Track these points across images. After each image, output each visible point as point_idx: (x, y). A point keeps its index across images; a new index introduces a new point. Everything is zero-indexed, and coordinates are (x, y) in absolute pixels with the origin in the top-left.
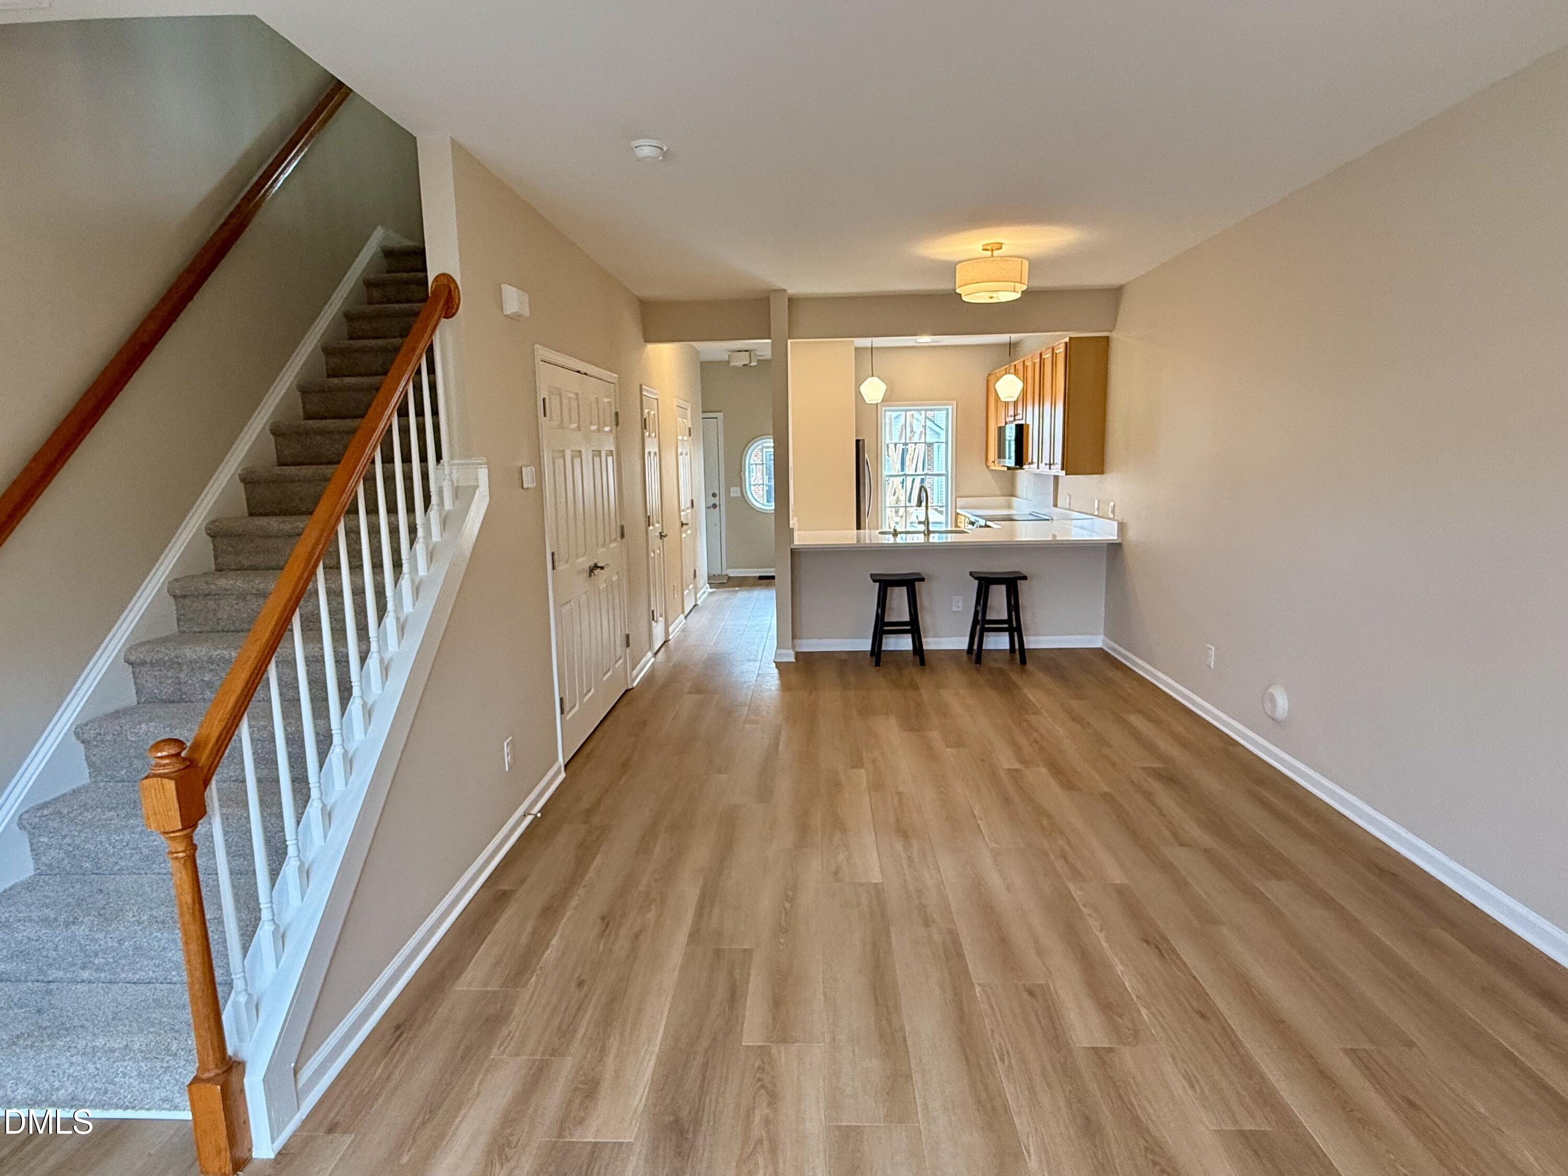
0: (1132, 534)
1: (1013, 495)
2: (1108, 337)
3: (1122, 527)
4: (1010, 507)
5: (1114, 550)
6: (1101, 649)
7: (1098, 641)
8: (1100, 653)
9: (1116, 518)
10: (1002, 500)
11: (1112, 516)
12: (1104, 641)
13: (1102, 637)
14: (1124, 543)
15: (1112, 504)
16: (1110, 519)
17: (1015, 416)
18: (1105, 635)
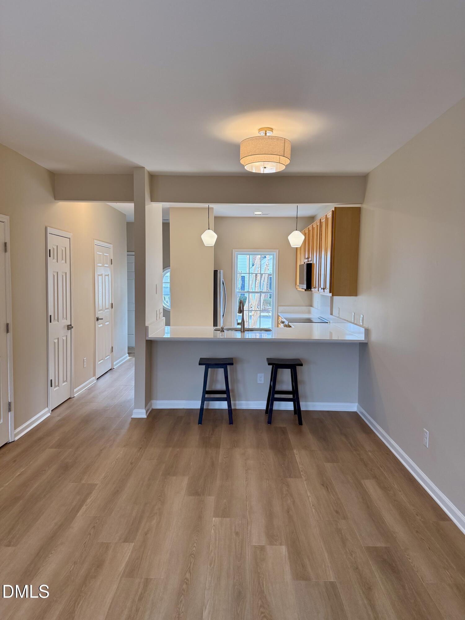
0: (374, 337)
1: (311, 306)
2: (360, 208)
3: (367, 332)
4: (309, 312)
5: (363, 346)
6: (356, 412)
7: (353, 407)
8: (355, 416)
9: (364, 325)
10: (305, 308)
11: (361, 324)
12: (358, 408)
13: (357, 404)
14: (369, 343)
15: (362, 316)
16: (360, 326)
17: (308, 258)
18: (358, 403)
